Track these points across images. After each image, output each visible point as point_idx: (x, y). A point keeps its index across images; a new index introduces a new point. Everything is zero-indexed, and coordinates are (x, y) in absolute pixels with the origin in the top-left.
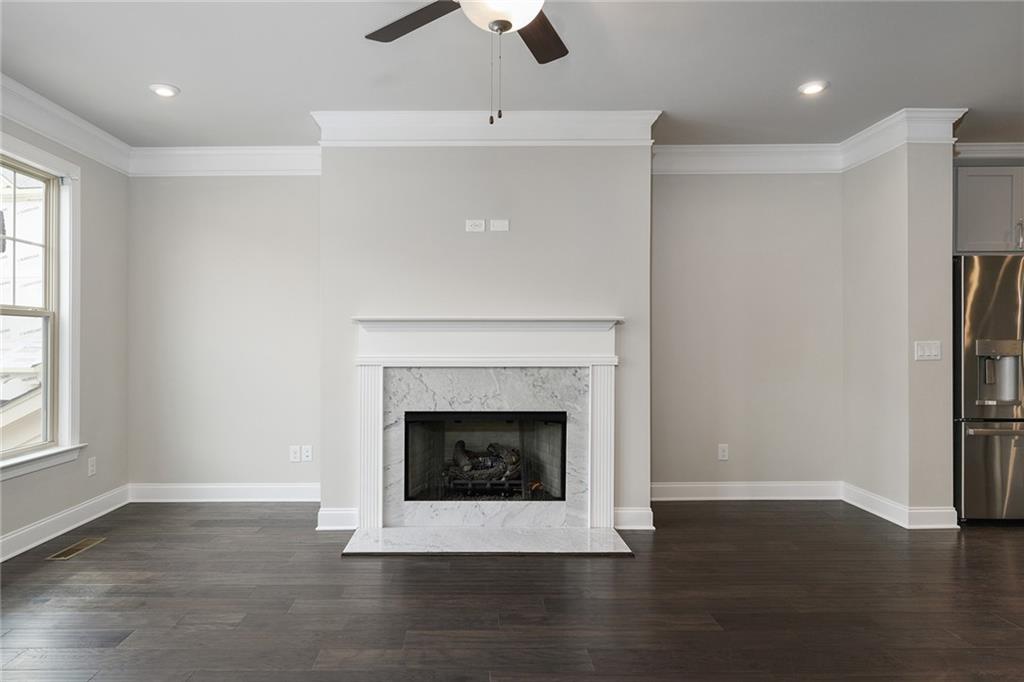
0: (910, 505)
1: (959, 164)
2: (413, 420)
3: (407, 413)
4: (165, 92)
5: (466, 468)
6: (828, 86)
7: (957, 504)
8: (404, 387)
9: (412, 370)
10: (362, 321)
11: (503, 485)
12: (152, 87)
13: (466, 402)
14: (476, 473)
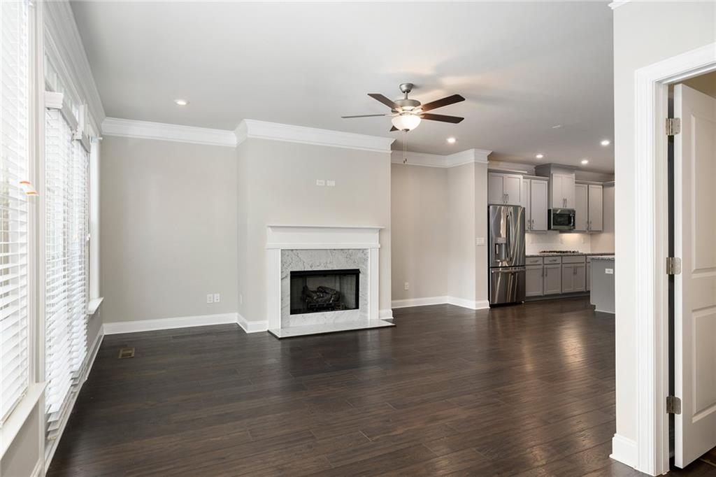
0: (476, 300)
1: (489, 171)
2: (294, 275)
3: (291, 272)
4: (181, 103)
5: (315, 298)
6: (457, 140)
7: (489, 299)
8: (290, 259)
9: (294, 251)
10: (271, 227)
11: (331, 304)
12: (176, 101)
13: (318, 266)
14: (320, 300)
